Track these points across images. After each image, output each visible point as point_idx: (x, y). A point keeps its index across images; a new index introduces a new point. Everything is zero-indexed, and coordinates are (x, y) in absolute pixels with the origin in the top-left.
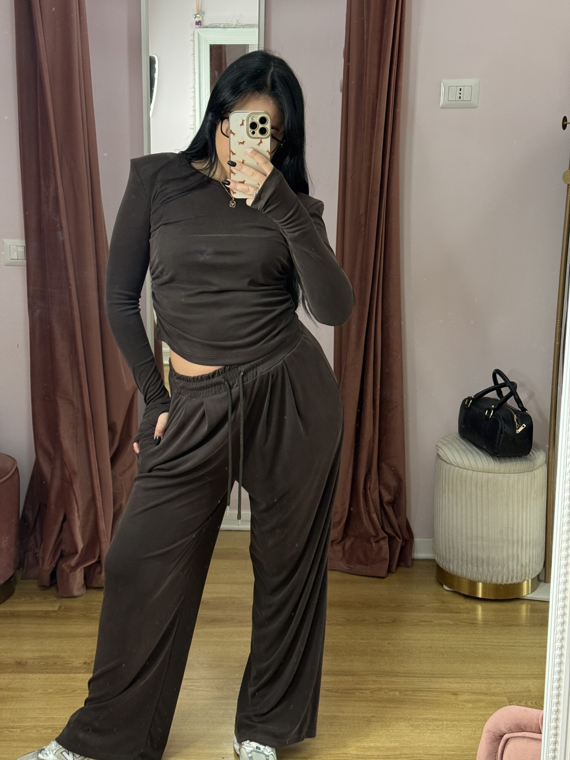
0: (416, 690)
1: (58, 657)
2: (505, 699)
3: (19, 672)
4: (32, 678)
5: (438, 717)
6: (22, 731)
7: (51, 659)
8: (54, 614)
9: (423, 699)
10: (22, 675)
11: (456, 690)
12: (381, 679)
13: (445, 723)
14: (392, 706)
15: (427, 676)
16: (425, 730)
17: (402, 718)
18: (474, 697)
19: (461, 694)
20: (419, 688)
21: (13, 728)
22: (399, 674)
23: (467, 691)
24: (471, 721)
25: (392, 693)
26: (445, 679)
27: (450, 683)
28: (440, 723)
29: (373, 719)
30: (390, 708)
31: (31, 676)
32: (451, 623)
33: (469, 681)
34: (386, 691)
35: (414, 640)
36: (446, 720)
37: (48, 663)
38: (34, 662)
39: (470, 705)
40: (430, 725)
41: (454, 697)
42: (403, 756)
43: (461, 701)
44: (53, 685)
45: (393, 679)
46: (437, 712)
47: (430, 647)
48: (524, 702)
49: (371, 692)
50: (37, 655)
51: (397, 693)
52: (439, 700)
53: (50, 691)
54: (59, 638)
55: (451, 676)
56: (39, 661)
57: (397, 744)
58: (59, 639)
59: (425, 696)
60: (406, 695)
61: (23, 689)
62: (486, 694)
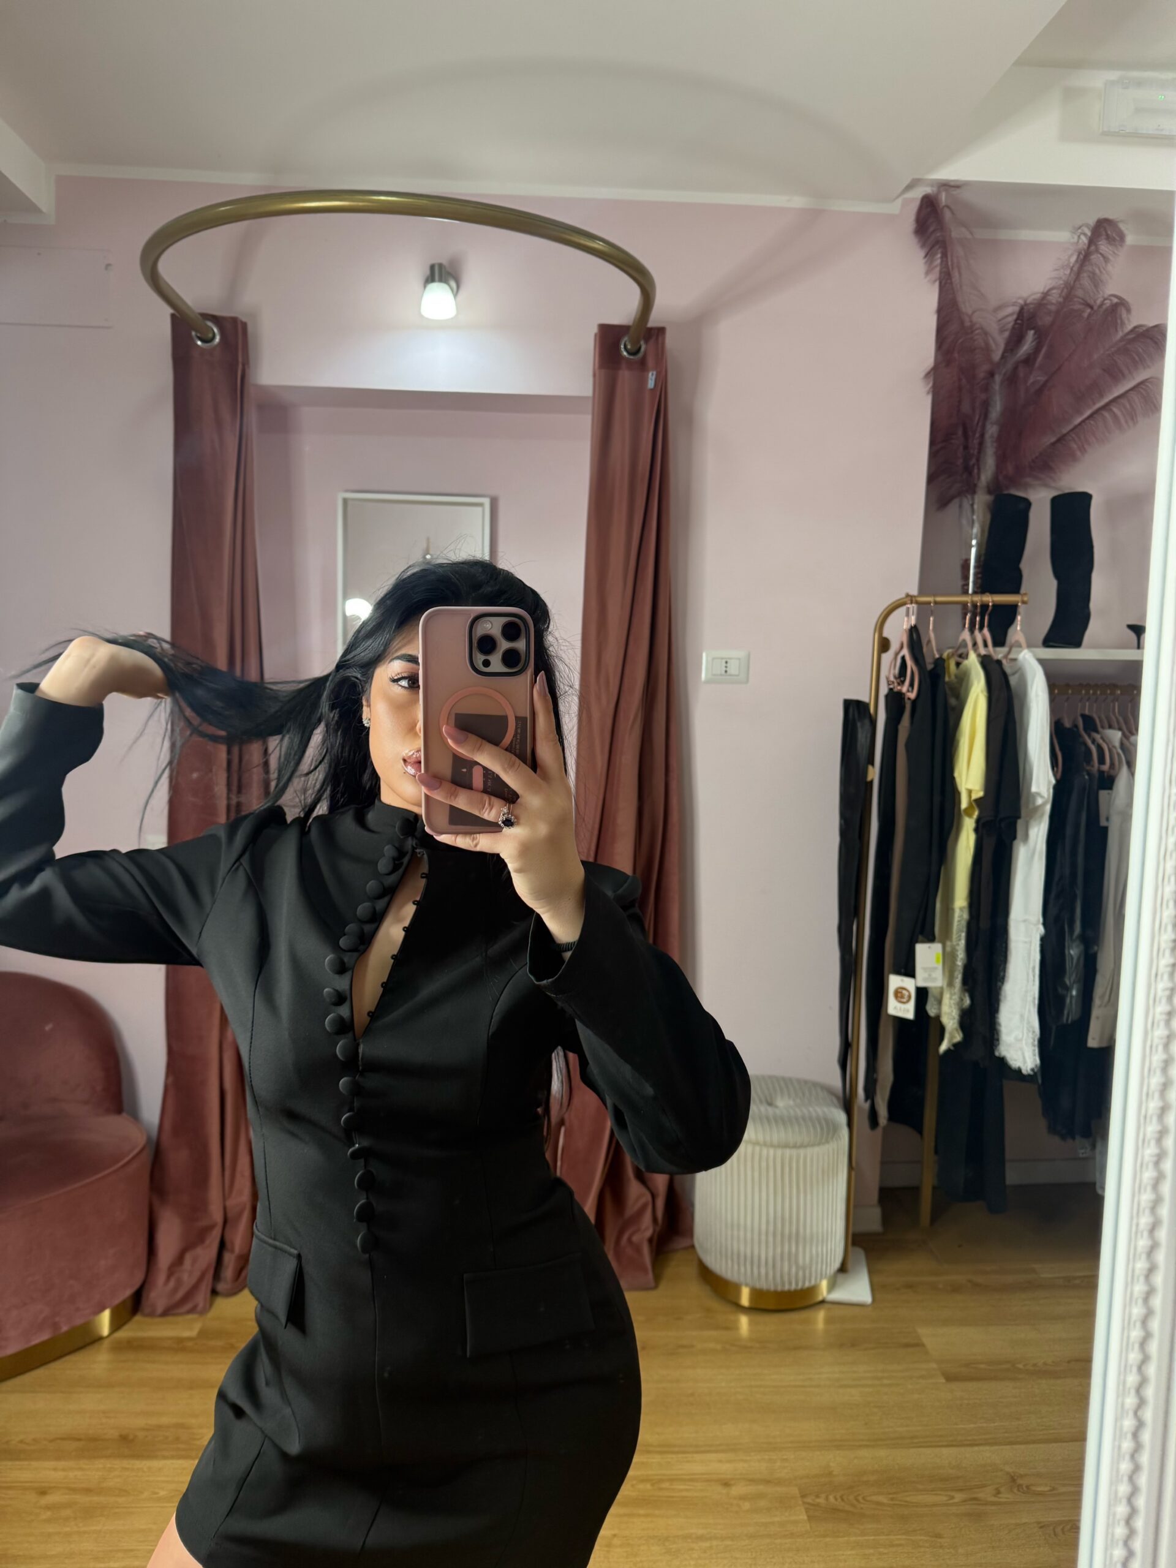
2: (795, 1491)
3: (121, 1456)
4: (139, 1469)
5: (705, 1531)
7: (172, 1430)
8: (190, 1344)
9: (683, 1497)
10: (126, 1463)
11: (728, 1477)
13: (715, 1543)
14: (642, 1512)
15: (688, 1450)
16: (687, 1559)
17: (656, 1537)
18: (752, 1489)
19: (735, 1485)
20: (677, 1475)
23: (742, 1477)
24: (750, 1537)
26: (712, 1456)
27: (720, 1461)
29: (616, 1541)
30: (639, 1515)
31: (138, 1464)
32: (719, 1346)
33: (745, 1458)
35: (670, 1381)
36: (715, 1537)
37: (167, 1438)
39: (747, 1505)
40: (692, 1549)
41: (724, 1491)
43: (735, 1498)
46: (702, 1521)
47: (692, 1395)
48: (823, 1496)
50: (152, 1423)
51: (648, 1486)
52: (704, 1497)
55: (721, 1448)
56: (154, 1433)
58: (188, 1391)
59: (687, 1490)
60: (661, 1489)
61: (122, 1491)
62: (768, 1482)
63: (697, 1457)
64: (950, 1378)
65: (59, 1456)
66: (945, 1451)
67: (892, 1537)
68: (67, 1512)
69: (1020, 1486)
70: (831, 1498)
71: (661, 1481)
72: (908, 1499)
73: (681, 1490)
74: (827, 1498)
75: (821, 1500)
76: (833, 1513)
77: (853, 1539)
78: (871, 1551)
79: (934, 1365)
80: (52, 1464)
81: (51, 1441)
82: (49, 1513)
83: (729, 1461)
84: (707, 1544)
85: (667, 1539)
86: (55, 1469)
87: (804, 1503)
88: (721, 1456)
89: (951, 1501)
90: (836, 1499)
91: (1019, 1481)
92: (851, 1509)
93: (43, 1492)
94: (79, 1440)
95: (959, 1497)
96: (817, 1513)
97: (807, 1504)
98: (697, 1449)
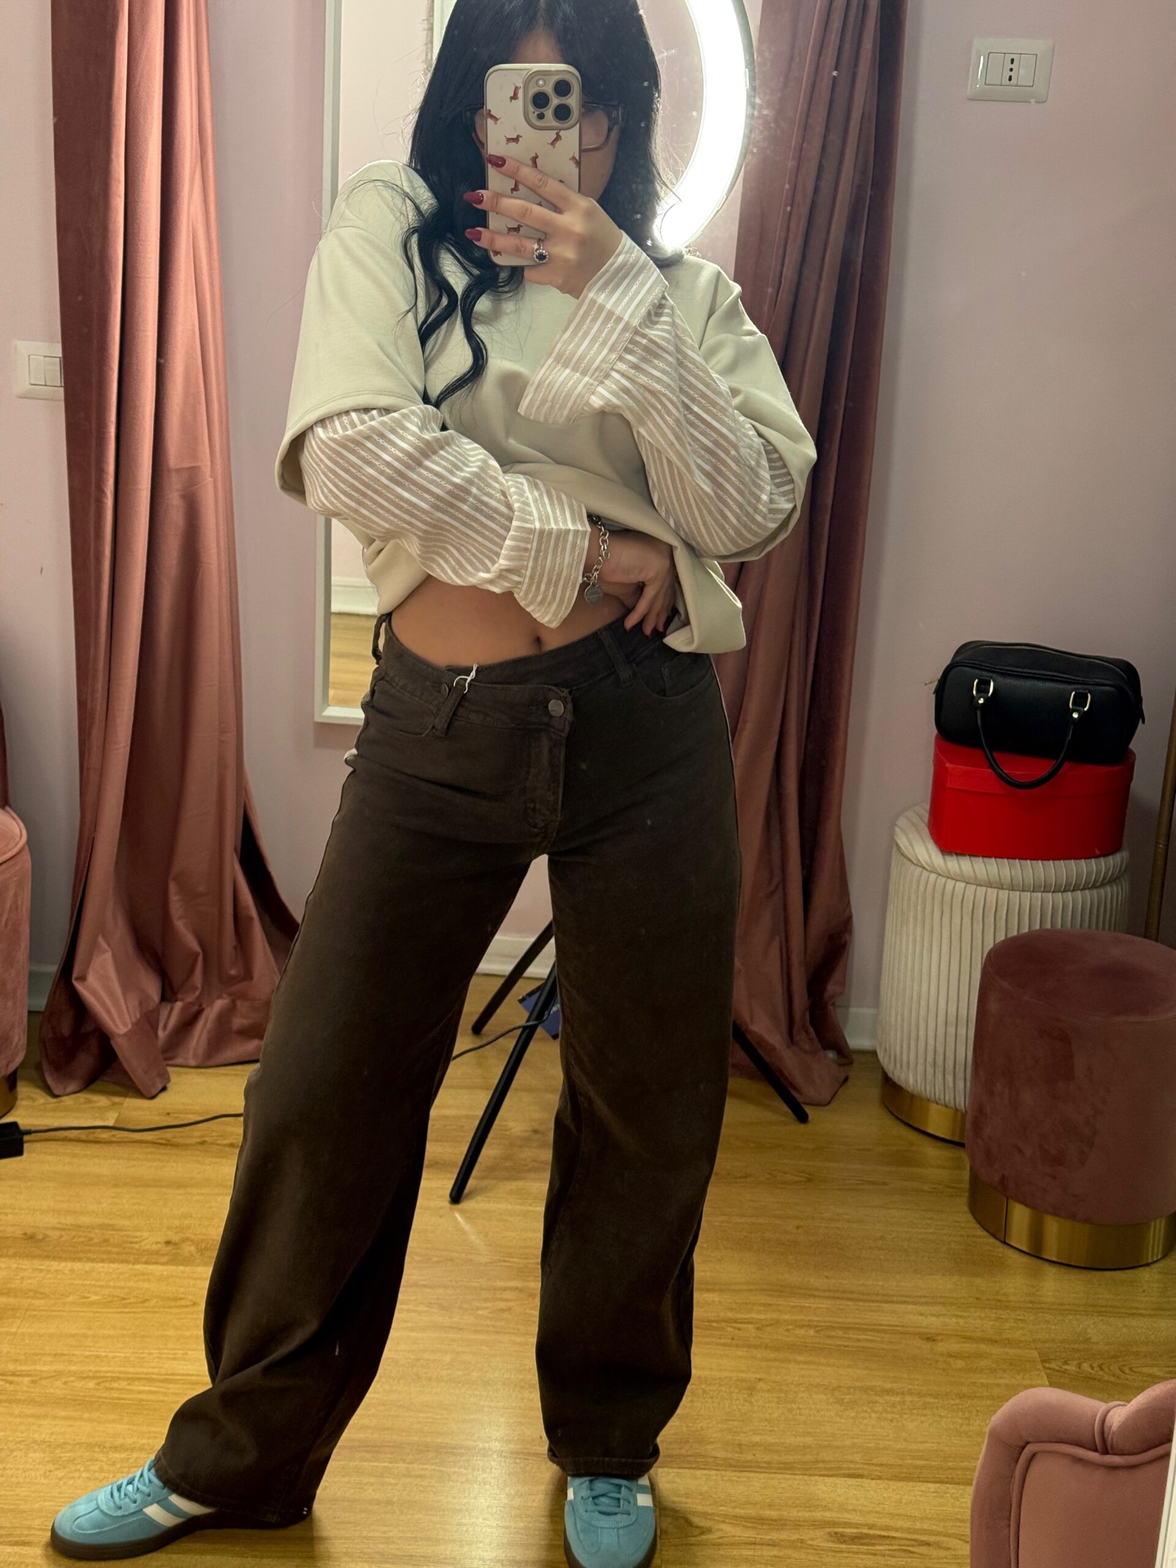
0: (852, 1328)
1: (112, 1227)
2: (1035, 1354)
3: (30, 1256)
4: (56, 1271)
5: (895, 1385)
6: (34, 1382)
7: (96, 1231)
8: (104, 1136)
9: (863, 1347)
10: (37, 1263)
11: (933, 1331)
12: (781, 1301)
13: (908, 1399)
14: (800, 1358)
15: (874, 1298)
16: (866, 1412)
17: (821, 1385)
18: (968, 1347)
19: (942, 1340)
20: (855, 1324)
21: (13, 1374)
22: (816, 1293)
23: (954, 1333)
24: (962, 1396)
25: (802, 1332)
26: (910, 1307)
27: (922, 1314)
28: (898, 1399)
29: (761, 1385)
30: (797, 1362)
31: (55, 1265)
33: (960, 1314)
34: (790, 1327)
35: (848, 1221)
36: (910, 1392)
37: (91, 1239)
38: (61, 1237)
39: (960, 1363)
40: (876, 1402)
41: (927, 1346)
42: (821, 1465)
43: (942, 1355)
44: (101, 1287)
45: (806, 1303)
46: (891, 1374)
47: (882, 1238)
48: (1075, 1362)
49: (758, 1329)
50: (68, 1222)
51: (812, 1332)
52: (896, 1350)
53: (93, 1298)
54: (116, 1186)
55: (923, 1300)
56: (73, 1233)
57: (809, 1440)
58: (114, 1190)
59: (867, 1340)
60: (830, 1337)
61: (37, 1294)
62: (994, 1342)
63: (886, 1307)
70: (1086, 1366)
71: (833, 1328)
73: (860, 1340)
74: (1079, 1366)
75: (1071, 1368)
76: (1086, 1382)
83: (936, 1315)
85: (838, 1388)
87: (1045, 1368)
88: (922, 1309)
90: (1092, 1368)
92: (1112, 1379)
96: (1064, 1380)
97: (1050, 1369)
98: (887, 1299)
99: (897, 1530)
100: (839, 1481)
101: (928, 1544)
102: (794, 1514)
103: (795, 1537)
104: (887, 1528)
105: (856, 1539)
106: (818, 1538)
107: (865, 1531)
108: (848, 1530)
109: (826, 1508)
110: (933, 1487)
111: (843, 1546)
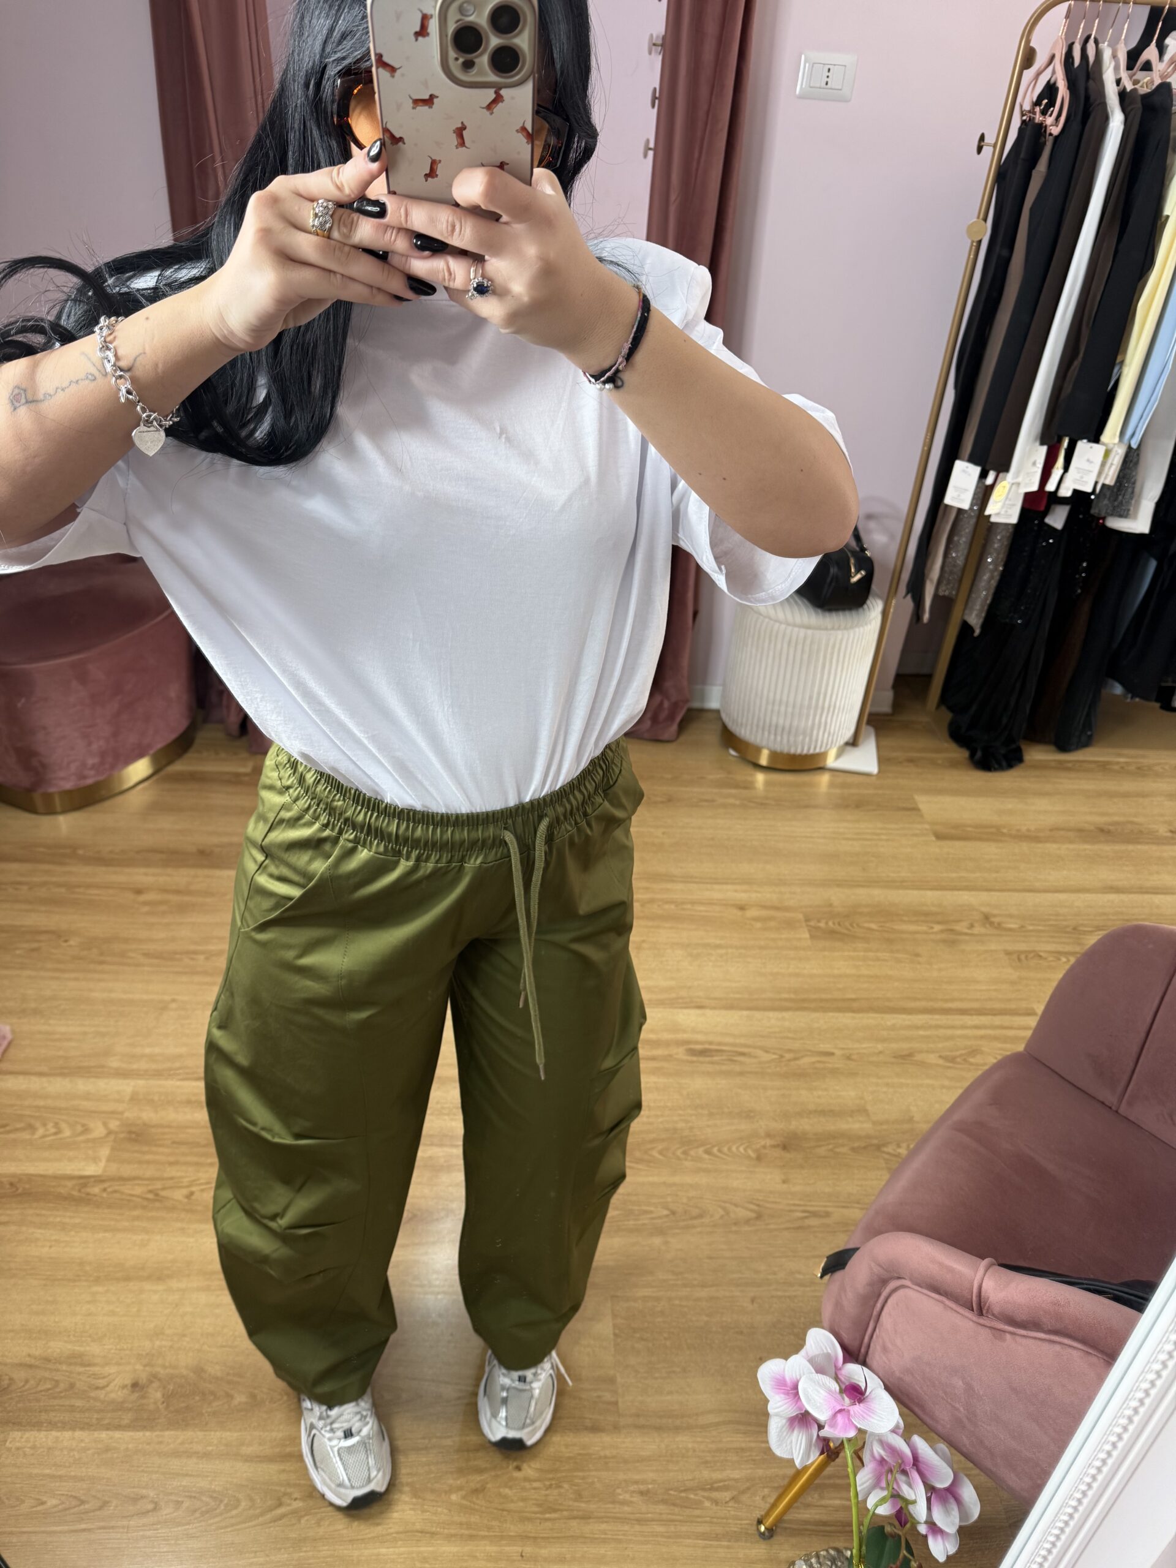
0: (696, 903)
2: (801, 916)
3: (202, 866)
5: (722, 942)
6: (207, 959)
8: (246, 779)
9: (702, 916)
10: (206, 872)
11: (743, 903)
13: (730, 951)
14: (666, 925)
15: (708, 881)
16: (706, 961)
17: (679, 944)
18: (764, 913)
19: (748, 909)
21: (195, 952)
22: (675, 879)
23: (755, 903)
24: (761, 948)
25: (666, 906)
26: (729, 887)
27: (736, 891)
29: (645, 945)
30: (665, 928)
31: (218, 873)
32: (738, 802)
33: (758, 889)
35: (692, 828)
36: (731, 946)
39: (759, 925)
40: (711, 954)
41: (739, 913)
42: (680, 1001)
43: (749, 919)
45: (669, 886)
46: (719, 934)
47: (712, 839)
48: (824, 921)
51: (673, 907)
52: (721, 917)
55: (737, 881)
57: (673, 983)
59: (706, 911)
60: (683, 909)
61: (208, 893)
62: (777, 908)
63: (716, 887)
64: (939, 837)
65: (147, 863)
66: (929, 893)
67: (879, 954)
68: (163, 908)
69: (992, 924)
70: (831, 923)
71: (683, 903)
72: (896, 927)
73: (701, 911)
74: (827, 923)
75: (822, 925)
76: (831, 934)
77: (846, 954)
78: (861, 963)
79: (927, 826)
80: (142, 870)
81: (138, 852)
82: (146, 909)
83: (745, 891)
84: (723, 951)
85: (689, 945)
86: (146, 874)
87: (807, 926)
88: (737, 887)
89: (931, 931)
90: (834, 924)
91: (993, 919)
92: (845, 931)
93: (139, 892)
94: (162, 852)
95: (937, 928)
96: (817, 934)
97: (810, 926)
98: (716, 881)
99: (726, 1044)
100: (693, 1012)
101: (743, 1054)
102: (666, 1036)
103: (666, 1053)
104: (720, 1044)
105: (703, 1053)
106: (680, 1053)
107: (707, 1046)
108: (699, 1047)
109: (684, 1031)
110: (745, 1013)
111: (695, 1059)
